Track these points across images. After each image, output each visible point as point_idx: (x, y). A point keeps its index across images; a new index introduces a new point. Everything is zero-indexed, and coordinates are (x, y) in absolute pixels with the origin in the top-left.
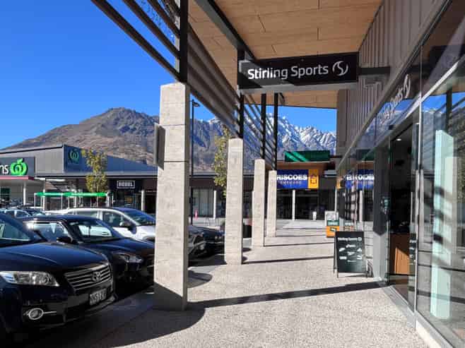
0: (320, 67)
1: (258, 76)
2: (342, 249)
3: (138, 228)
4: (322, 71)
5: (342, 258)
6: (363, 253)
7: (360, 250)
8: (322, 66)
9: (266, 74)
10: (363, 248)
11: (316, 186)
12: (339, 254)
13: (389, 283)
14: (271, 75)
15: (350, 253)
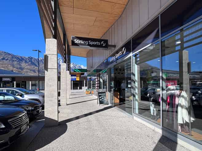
0: (97, 42)
1: (78, 42)
2: (100, 97)
3: (24, 95)
4: (98, 44)
5: (100, 100)
6: (106, 98)
7: (105, 97)
8: (98, 42)
9: (81, 42)
10: (106, 96)
11: (79, 80)
12: (100, 99)
13: (115, 106)
14: (82, 42)
15: (102, 98)
